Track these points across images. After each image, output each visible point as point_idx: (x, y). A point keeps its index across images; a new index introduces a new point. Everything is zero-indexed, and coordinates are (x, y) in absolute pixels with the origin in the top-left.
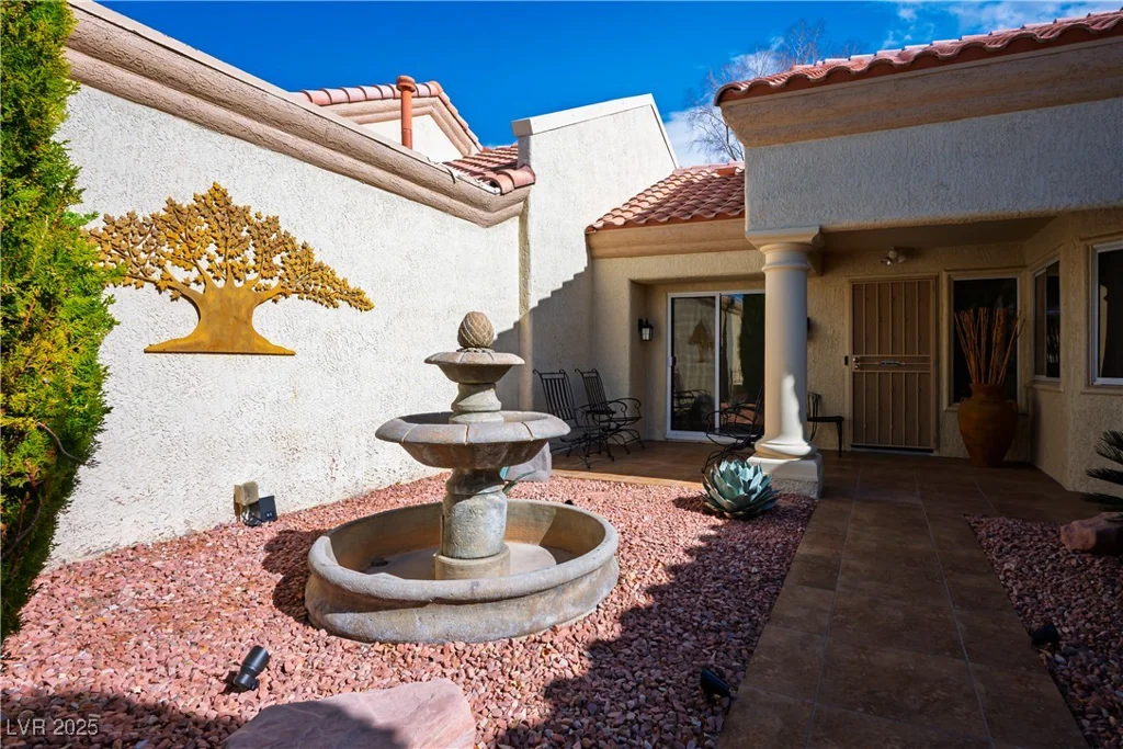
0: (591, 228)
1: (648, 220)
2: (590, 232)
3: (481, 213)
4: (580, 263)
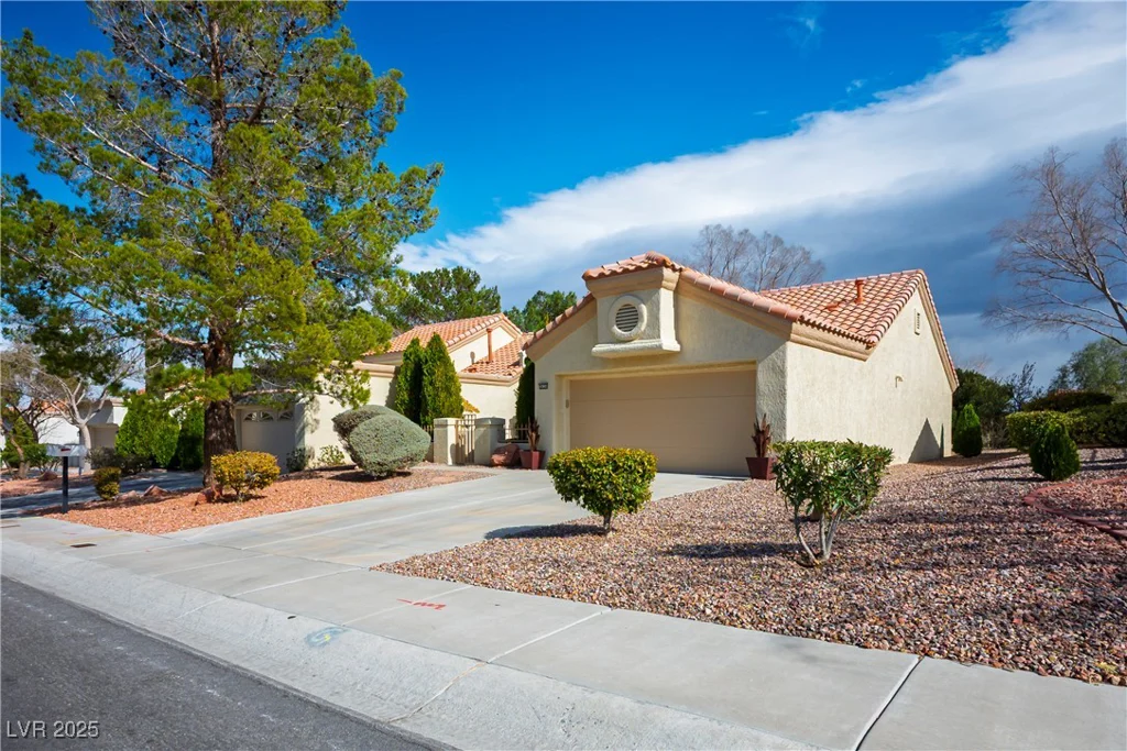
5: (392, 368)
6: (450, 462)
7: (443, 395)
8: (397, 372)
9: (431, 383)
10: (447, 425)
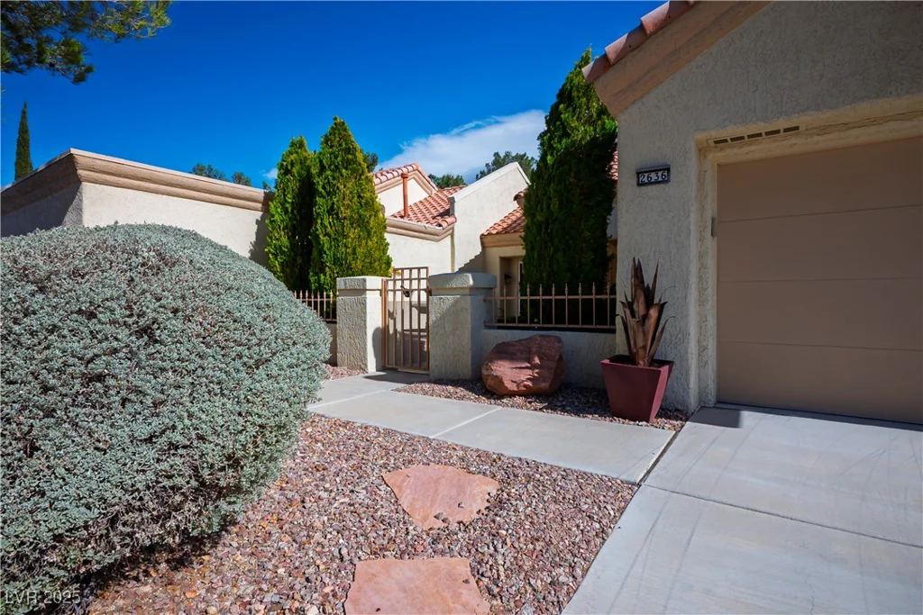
0: (483, 235)
1: (506, 231)
2: (482, 237)
3: (436, 237)
4: (478, 250)
5: (259, 193)
6: (372, 367)
7: (353, 234)
8: (269, 198)
9: (331, 211)
10: (364, 291)
